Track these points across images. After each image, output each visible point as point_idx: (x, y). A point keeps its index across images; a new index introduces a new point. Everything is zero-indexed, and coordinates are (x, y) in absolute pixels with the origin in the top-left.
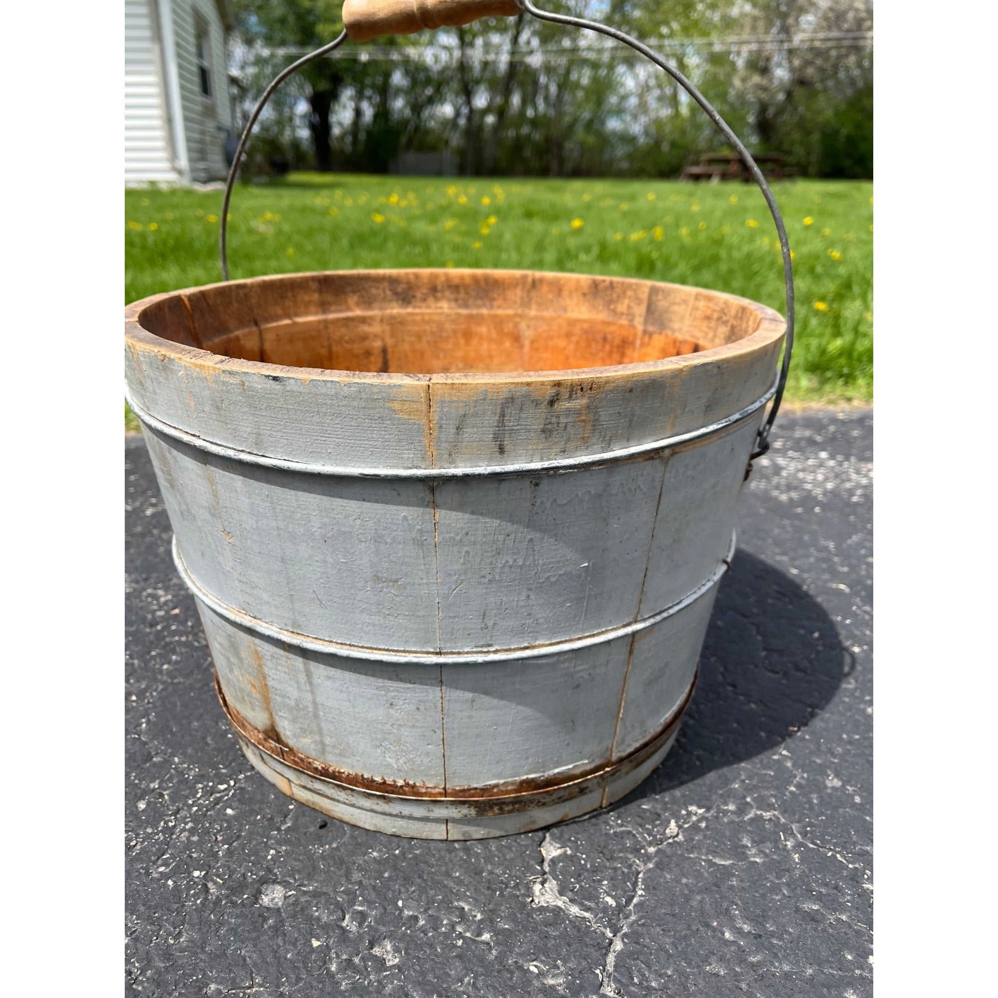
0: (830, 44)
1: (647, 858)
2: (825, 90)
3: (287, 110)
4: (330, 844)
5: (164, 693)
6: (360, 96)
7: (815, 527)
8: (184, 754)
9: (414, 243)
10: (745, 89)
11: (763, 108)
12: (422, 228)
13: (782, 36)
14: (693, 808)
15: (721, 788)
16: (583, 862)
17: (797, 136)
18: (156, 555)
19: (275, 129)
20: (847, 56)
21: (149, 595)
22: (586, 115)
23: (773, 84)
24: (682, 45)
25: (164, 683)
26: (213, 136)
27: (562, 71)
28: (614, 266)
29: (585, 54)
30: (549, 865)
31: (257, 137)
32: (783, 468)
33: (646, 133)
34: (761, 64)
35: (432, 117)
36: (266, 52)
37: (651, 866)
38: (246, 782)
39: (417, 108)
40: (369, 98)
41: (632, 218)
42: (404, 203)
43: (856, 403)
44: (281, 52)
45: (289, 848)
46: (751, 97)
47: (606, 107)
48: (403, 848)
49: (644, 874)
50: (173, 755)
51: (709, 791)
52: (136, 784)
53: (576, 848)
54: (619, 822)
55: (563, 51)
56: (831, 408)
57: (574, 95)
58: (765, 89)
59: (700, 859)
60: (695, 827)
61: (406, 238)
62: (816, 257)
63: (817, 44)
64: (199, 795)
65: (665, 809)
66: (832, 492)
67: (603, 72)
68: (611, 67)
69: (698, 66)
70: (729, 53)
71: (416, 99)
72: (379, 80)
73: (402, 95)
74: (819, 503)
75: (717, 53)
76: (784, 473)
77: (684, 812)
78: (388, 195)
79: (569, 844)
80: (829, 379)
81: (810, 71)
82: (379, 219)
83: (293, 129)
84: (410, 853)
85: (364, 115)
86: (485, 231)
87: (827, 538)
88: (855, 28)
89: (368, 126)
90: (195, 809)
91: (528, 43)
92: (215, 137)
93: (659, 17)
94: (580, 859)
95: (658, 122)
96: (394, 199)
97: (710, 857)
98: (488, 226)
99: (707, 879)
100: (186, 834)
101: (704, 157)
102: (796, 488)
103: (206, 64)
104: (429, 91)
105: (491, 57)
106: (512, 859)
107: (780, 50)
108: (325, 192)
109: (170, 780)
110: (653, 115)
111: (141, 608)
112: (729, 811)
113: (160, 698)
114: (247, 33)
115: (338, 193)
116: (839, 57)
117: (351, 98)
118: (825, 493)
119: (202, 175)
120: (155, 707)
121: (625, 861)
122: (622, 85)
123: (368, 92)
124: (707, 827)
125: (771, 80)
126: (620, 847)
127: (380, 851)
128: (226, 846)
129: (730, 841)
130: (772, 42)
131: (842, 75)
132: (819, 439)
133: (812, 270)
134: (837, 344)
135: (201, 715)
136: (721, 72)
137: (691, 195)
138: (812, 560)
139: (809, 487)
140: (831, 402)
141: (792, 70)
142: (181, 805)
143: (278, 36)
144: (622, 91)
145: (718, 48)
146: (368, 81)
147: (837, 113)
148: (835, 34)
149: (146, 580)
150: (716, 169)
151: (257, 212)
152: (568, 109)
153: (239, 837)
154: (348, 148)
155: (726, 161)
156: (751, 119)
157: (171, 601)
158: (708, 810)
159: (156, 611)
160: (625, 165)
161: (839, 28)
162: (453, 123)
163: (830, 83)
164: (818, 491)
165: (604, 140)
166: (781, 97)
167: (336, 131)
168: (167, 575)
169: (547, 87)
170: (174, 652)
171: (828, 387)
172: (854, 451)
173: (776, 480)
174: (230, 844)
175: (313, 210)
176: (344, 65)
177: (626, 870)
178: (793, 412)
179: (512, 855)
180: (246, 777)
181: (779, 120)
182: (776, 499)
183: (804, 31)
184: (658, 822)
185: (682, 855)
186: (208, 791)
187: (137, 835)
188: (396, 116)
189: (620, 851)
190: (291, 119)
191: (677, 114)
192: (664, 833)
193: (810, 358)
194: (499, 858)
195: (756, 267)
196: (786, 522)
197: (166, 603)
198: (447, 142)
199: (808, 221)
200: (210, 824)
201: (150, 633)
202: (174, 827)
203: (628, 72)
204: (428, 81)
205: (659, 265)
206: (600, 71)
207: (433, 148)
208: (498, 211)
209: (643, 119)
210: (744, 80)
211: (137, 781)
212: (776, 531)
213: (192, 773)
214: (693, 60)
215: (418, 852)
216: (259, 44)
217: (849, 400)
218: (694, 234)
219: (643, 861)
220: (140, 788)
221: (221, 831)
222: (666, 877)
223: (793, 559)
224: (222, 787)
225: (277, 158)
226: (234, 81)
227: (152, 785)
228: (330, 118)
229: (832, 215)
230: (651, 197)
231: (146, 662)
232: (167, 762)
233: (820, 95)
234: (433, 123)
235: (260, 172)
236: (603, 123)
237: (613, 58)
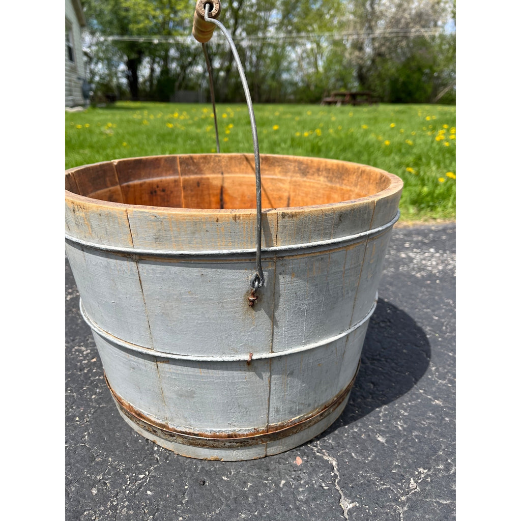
0: (393, 35)
1: (403, 504)
2: (391, 58)
3: (114, 69)
4: (215, 511)
5: (96, 415)
6: (153, 62)
7: (440, 292)
8: (114, 455)
9: (192, 139)
10: (352, 58)
11: (361, 68)
12: (194, 130)
13: (369, 31)
14: (421, 470)
15: (434, 455)
16: (367, 511)
17: (377, 82)
18: (77, 325)
19: (108, 78)
20: (401, 41)
21: (77, 351)
22: (271, 71)
23: (365, 55)
24: (319, 36)
25: (94, 408)
26: (75, 83)
27: (258, 49)
28: (300, 150)
29: (269, 41)
30: (348, 514)
31: (98, 83)
32: (414, 259)
33: (303, 81)
34: (359, 46)
35: (191, 72)
36: (102, 39)
37: (406, 509)
38: (155, 472)
39: (184, 68)
40: (158, 63)
41: (303, 125)
42: (182, 118)
43: (439, 221)
44: (110, 38)
45: (190, 515)
46: (354, 63)
47: (282, 67)
48: (259, 511)
49: (403, 514)
50: (107, 456)
51: (427, 458)
52: (89, 477)
53: (361, 502)
54: (382, 482)
55: (258, 39)
56: (427, 223)
57: (265, 62)
58: (362, 59)
59: (432, 501)
60: (424, 481)
61: (188, 137)
62: (401, 144)
63: (387, 35)
64: (128, 483)
65: (406, 472)
66: (442, 271)
67: (279, 50)
68: (283, 48)
69: (327, 47)
70: (343, 40)
71: (183, 63)
72: (163, 53)
73: (175, 61)
74: (438, 278)
75: (337, 40)
76: (415, 261)
77: (417, 473)
78: (173, 113)
79: (357, 500)
80: (423, 208)
81: (383, 49)
82: (170, 126)
83: (118, 78)
84: (264, 513)
85: (156, 71)
86: (228, 132)
87: (448, 299)
88: (405, 27)
89: (158, 77)
90: (128, 492)
91: (241, 35)
92: (77, 83)
93: (306, 21)
94: (365, 509)
95: (308, 75)
96: (176, 115)
97: (438, 500)
98: (229, 129)
99: (439, 514)
100: (125, 509)
101: (333, 93)
102: (423, 270)
103: (71, 45)
104: (190, 59)
105: (221, 42)
106: (326, 513)
107: (368, 38)
108: (138, 112)
109: (109, 473)
110: (305, 72)
111: (73, 359)
112: (441, 469)
113: (93, 418)
114: (92, 28)
115: (146, 112)
116: (398, 42)
117: (148, 62)
118: (439, 272)
119: (71, 103)
120: (91, 424)
121: (391, 507)
122: (289, 56)
123: (157, 59)
124: (431, 481)
125: (364, 54)
126: (386, 499)
127: (245, 514)
128: (151, 517)
129: (446, 488)
130: (364, 34)
131: (399, 50)
132: (426, 241)
133: (400, 151)
134: (426, 190)
135: (121, 428)
136: (339, 50)
137: (329, 112)
138: (443, 311)
139: (430, 268)
140: (426, 220)
141: (374, 49)
142: (119, 490)
143: (109, 30)
144: (289, 60)
145: (337, 37)
146: (157, 53)
147: (398, 70)
148: (395, 30)
149: (73, 340)
150: (339, 99)
151: (104, 123)
152: (262, 68)
153: (158, 509)
154: (148, 89)
155: (343, 95)
156: (355, 74)
157: (90, 353)
158: (429, 470)
159: (82, 360)
160: (292, 97)
161: (397, 27)
162: (203, 76)
163: (393, 55)
164: (435, 271)
165: (281, 84)
166: (369, 63)
167: (141, 80)
168: (85, 337)
169: (251, 57)
170: (96, 386)
171: (422, 213)
172: (447, 248)
173: (411, 265)
174: (154, 515)
175: (134, 121)
176: (144, 45)
177: (393, 514)
178: (408, 226)
179: (325, 510)
180: (155, 468)
181: (368, 74)
182: (414, 276)
183: (380, 29)
184: (403, 481)
185: (422, 500)
186: (133, 479)
187: (95, 512)
188: (173, 72)
189: (387, 501)
190: (116, 74)
191: (317, 72)
192: (409, 487)
193: (412, 198)
194: (318, 513)
195: (372, 149)
196: (423, 289)
197: (87, 354)
198: (200, 86)
199: (393, 125)
200: (139, 501)
201: (81, 375)
202: (117, 504)
203: (292, 50)
204: (189, 54)
205: (323, 149)
206: (277, 50)
207: (192, 88)
208: (232, 121)
209: (300, 74)
210: (350, 54)
211: (89, 475)
212: (420, 295)
213: (121, 468)
214: (324, 44)
215: (268, 512)
216: (98, 34)
217: (435, 219)
218: (337, 132)
219: (401, 506)
220: (91, 480)
221: (146, 506)
222: (416, 516)
223: (434, 311)
224: (142, 476)
225: (110, 94)
226: (86, 54)
227: (98, 477)
228: (137, 73)
229: (402, 121)
230: (309, 113)
231: (81, 394)
232: (105, 461)
233: (389, 61)
234: (192, 75)
235: (100, 101)
236: (280, 75)
237: (284, 43)
